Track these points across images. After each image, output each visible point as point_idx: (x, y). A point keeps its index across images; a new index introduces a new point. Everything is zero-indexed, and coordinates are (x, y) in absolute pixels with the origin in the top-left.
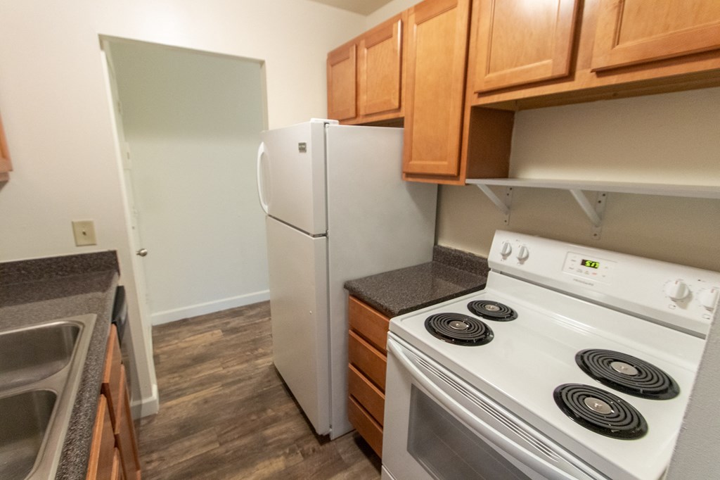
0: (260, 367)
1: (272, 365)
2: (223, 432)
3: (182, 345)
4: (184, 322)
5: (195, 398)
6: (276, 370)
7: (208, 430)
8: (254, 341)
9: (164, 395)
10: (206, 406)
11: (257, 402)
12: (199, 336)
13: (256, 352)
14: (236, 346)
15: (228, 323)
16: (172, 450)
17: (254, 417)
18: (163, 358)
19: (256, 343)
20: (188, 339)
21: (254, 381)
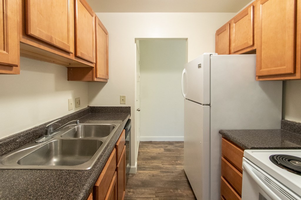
0: (177, 169)
1: (183, 170)
2: (158, 192)
3: (149, 151)
4: (151, 142)
5: (150, 173)
6: (185, 172)
7: (153, 188)
8: (177, 157)
9: (139, 168)
10: (153, 178)
11: (174, 184)
12: (155, 149)
13: (177, 162)
14: (169, 157)
15: (167, 147)
16: (138, 190)
17: (172, 191)
18: (141, 153)
19: (177, 158)
20: (150, 149)
21: (173, 174)
